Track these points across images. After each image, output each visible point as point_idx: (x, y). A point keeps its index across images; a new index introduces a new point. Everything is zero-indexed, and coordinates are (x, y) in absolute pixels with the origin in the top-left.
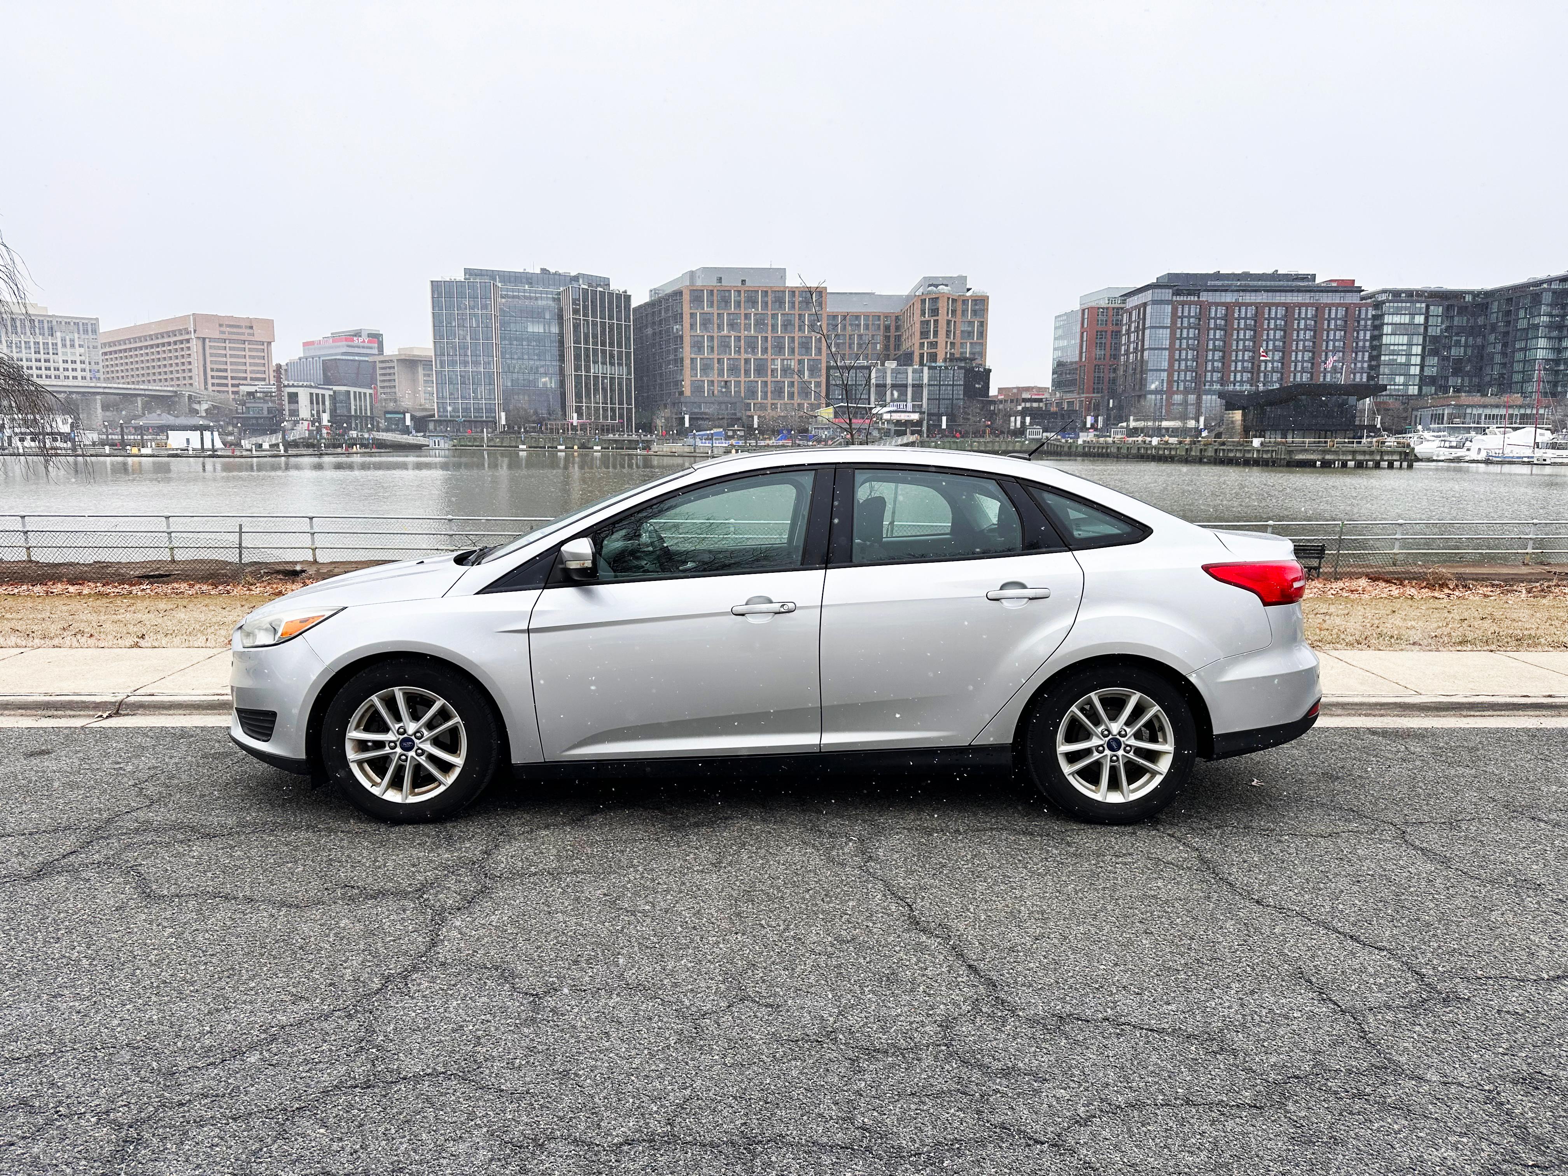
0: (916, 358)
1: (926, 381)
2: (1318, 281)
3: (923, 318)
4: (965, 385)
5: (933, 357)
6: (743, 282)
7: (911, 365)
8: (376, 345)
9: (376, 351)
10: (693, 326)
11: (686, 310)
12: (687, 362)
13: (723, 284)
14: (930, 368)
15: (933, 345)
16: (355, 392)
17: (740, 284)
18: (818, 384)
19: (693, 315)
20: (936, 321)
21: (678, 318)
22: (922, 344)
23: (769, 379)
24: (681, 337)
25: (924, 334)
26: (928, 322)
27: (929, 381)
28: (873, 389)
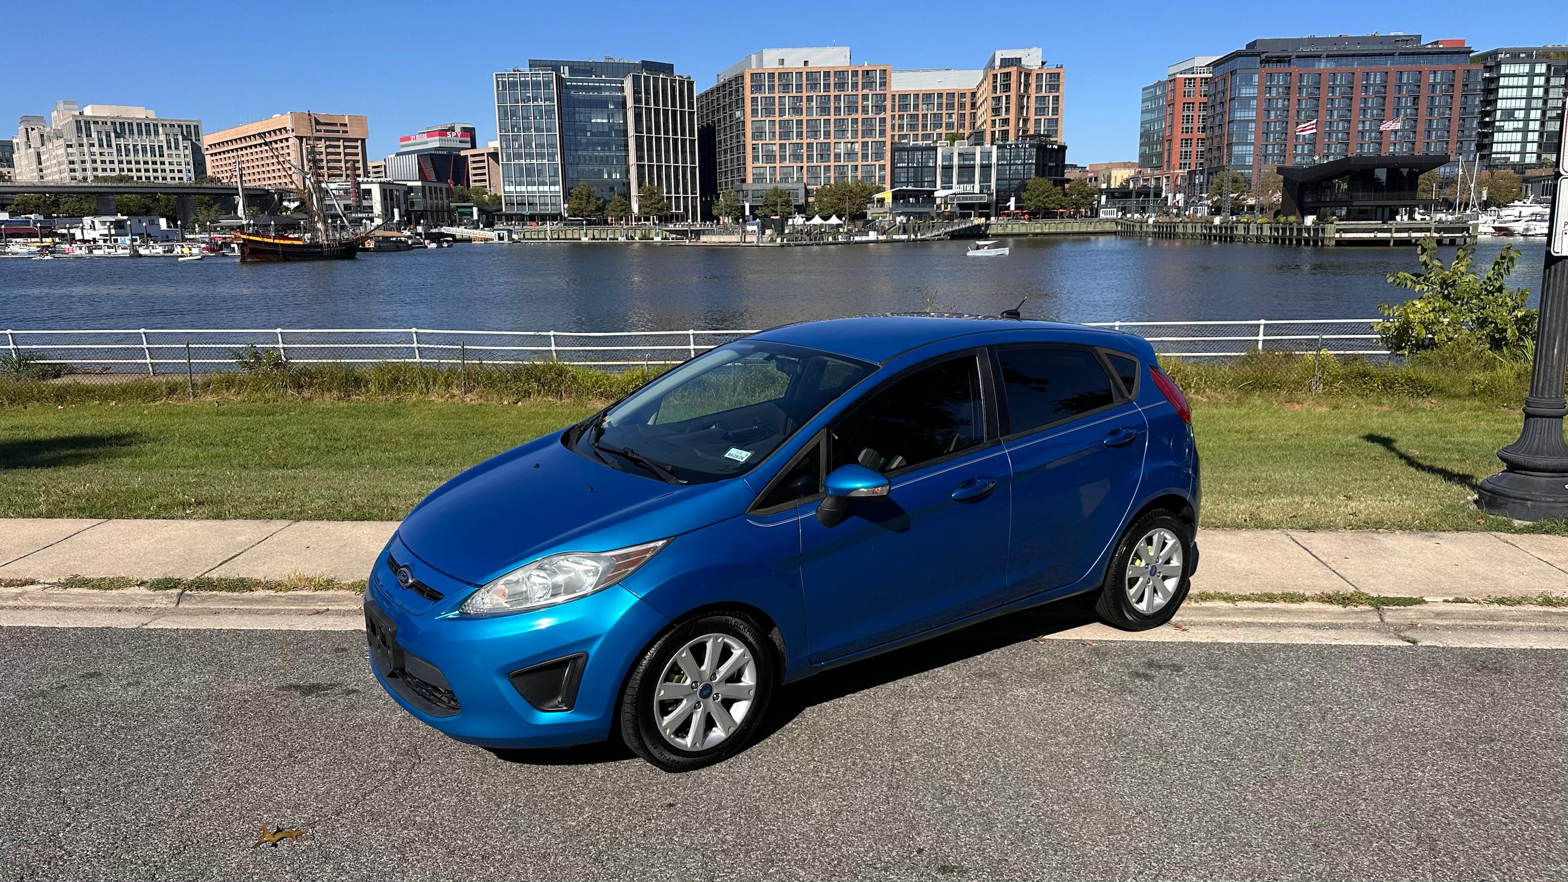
0: (988, 137)
1: (994, 160)
2: (1423, 43)
3: (994, 95)
4: (1037, 165)
5: (1005, 134)
6: (806, 63)
7: (982, 144)
8: (469, 139)
9: (469, 145)
10: (754, 112)
11: (748, 95)
12: (749, 149)
13: (785, 66)
14: (999, 147)
15: (1006, 122)
16: (430, 188)
17: (802, 65)
18: (882, 167)
19: (754, 100)
20: (1008, 97)
21: (740, 103)
22: (994, 122)
23: (832, 163)
24: (744, 122)
25: (996, 111)
26: (999, 98)
27: (998, 160)
28: (939, 171)
